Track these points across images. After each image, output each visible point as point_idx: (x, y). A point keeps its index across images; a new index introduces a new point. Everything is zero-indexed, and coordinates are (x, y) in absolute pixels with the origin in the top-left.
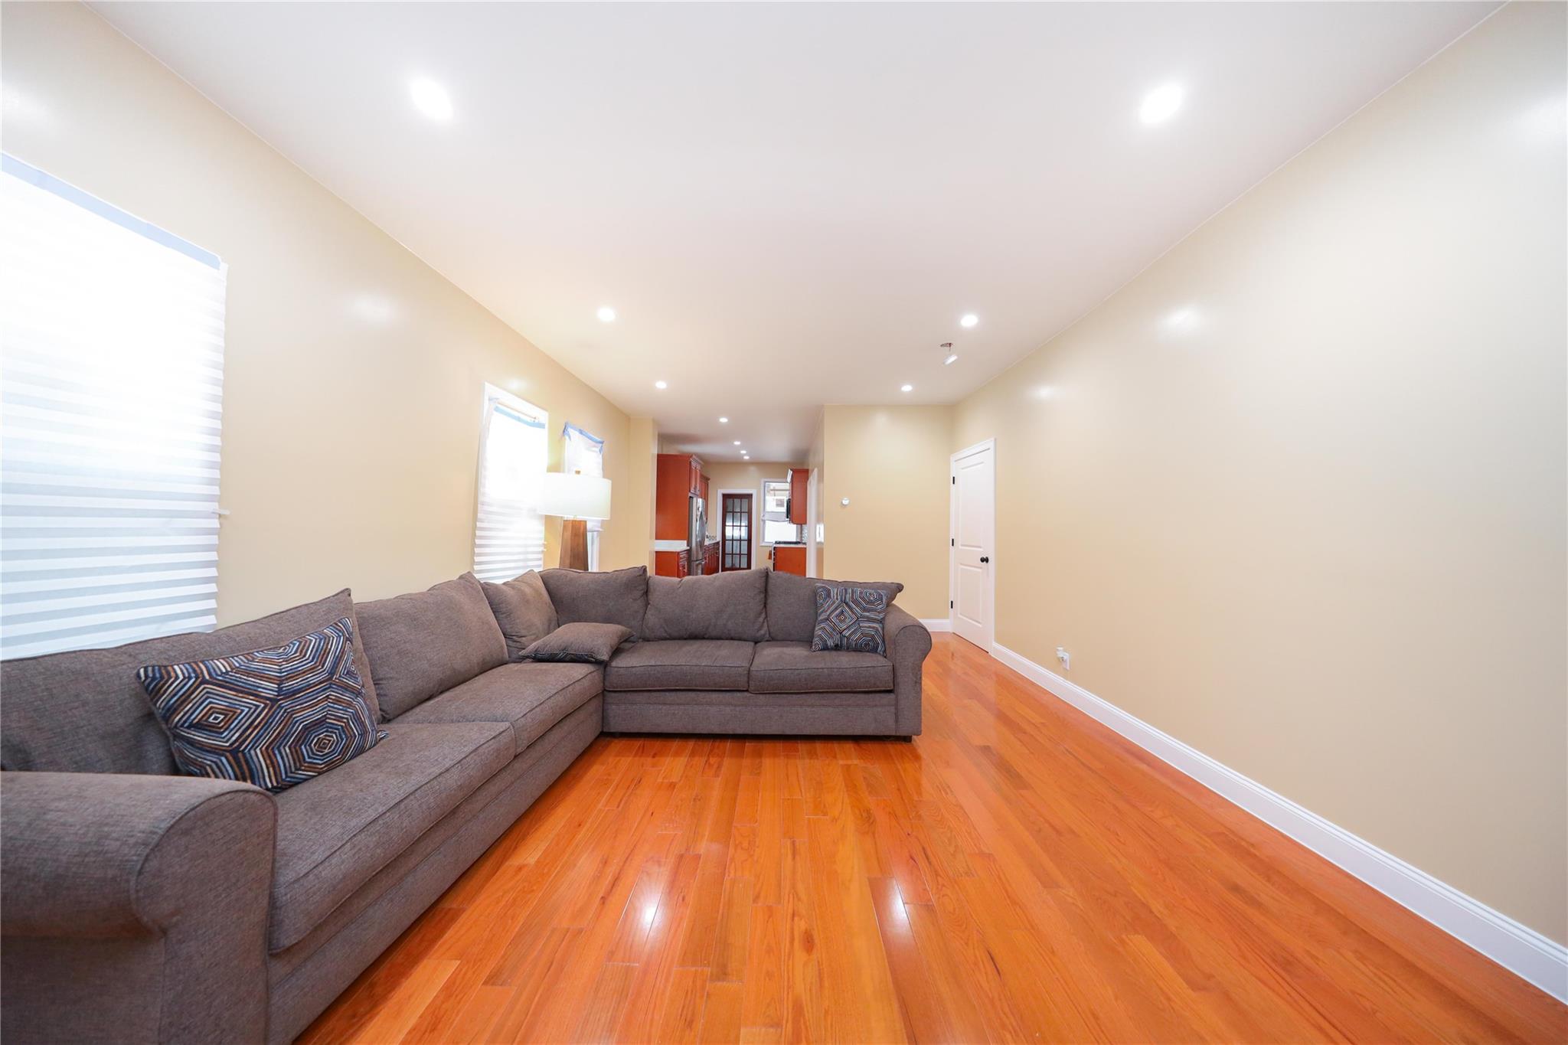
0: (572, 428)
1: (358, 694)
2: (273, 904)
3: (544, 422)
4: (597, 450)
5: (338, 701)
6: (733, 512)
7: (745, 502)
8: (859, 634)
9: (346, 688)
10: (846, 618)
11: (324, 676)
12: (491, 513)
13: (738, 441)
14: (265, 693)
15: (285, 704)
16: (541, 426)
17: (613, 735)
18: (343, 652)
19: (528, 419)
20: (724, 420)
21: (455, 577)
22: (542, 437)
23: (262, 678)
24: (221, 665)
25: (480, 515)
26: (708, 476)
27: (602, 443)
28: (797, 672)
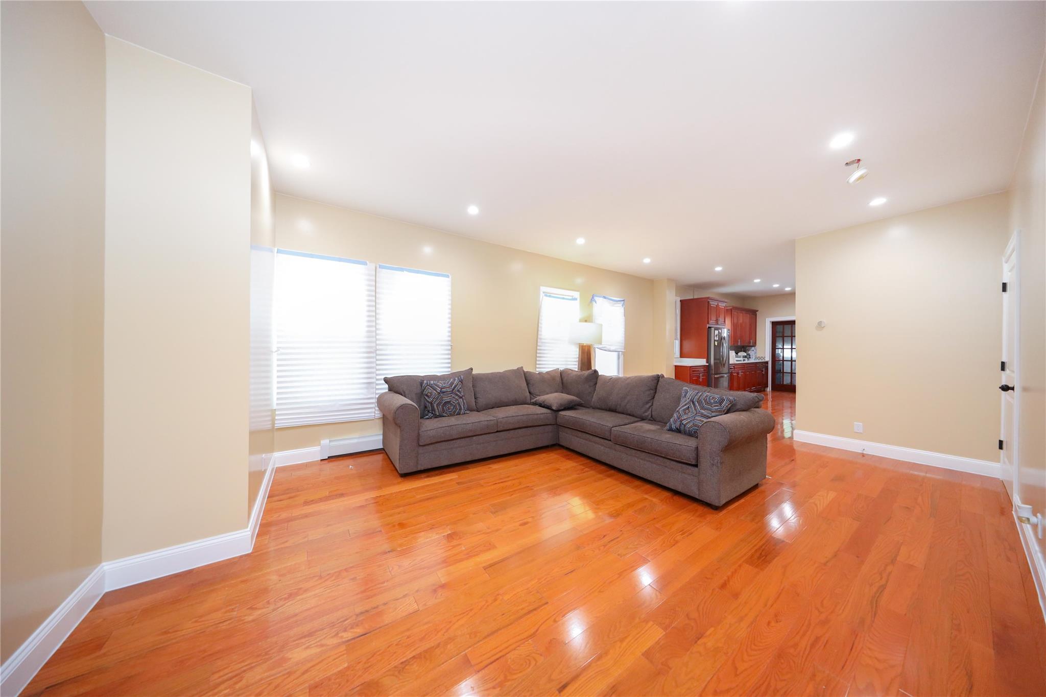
0: (597, 296)
1: (461, 398)
2: (419, 435)
3: (576, 297)
4: (621, 305)
5: (454, 397)
6: (783, 337)
7: (787, 328)
8: (691, 424)
9: (457, 395)
10: (689, 412)
11: (451, 390)
12: (545, 343)
13: (758, 279)
14: (438, 391)
15: (442, 395)
16: (576, 299)
17: (562, 447)
18: (457, 385)
19: (570, 298)
20: (719, 269)
21: (516, 368)
22: (576, 305)
23: (438, 387)
24: (432, 382)
25: (539, 344)
26: (755, 309)
27: (624, 301)
28: (633, 436)
